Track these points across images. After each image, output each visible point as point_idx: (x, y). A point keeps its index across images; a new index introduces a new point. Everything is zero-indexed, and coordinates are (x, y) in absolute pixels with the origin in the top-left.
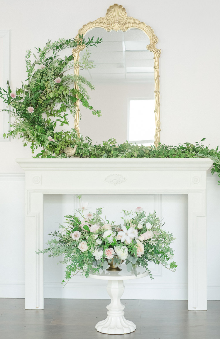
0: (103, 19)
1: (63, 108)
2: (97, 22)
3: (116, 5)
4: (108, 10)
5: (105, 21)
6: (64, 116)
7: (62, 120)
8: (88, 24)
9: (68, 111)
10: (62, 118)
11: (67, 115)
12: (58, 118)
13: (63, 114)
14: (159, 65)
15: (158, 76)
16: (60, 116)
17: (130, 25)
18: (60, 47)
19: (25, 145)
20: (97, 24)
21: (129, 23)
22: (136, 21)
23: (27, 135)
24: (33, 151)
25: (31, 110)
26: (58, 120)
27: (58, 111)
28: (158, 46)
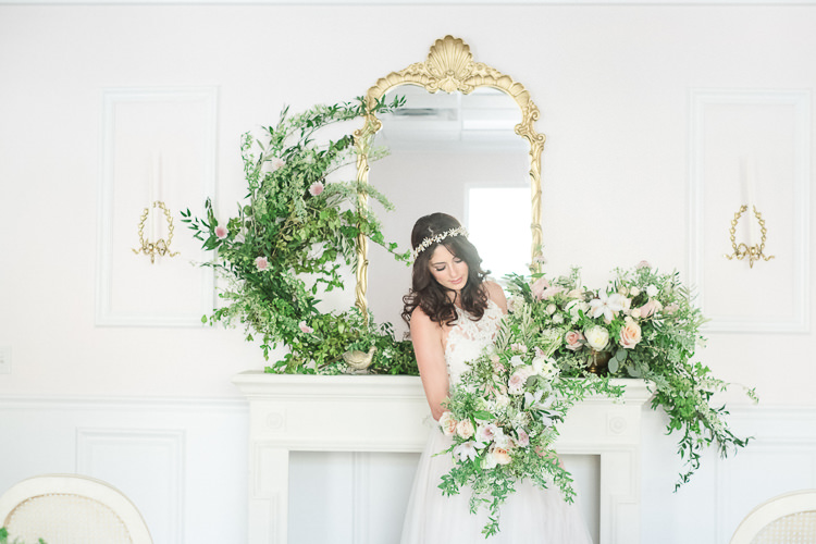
0: (421, 66)
1: (330, 254)
2: (408, 73)
3: (449, 37)
4: (433, 48)
5: (424, 71)
6: (333, 271)
7: (330, 278)
8: (389, 76)
9: (340, 260)
10: (328, 274)
11: (338, 266)
12: (320, 275)
13: (329, 266)
14: (540, 169)
15: (539, 192)
16: (323, 271)
17: (478, 81)
18: (315, 121)
19: (250, 338)
20: (408, 78)
21: (478, 75)
22: (493, 73)
23: (253, 318)
24: (266, 353)
25: (263, 264)
26: (321, 280)
27: (317, 262)
28: (538, 128)
